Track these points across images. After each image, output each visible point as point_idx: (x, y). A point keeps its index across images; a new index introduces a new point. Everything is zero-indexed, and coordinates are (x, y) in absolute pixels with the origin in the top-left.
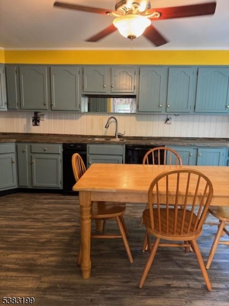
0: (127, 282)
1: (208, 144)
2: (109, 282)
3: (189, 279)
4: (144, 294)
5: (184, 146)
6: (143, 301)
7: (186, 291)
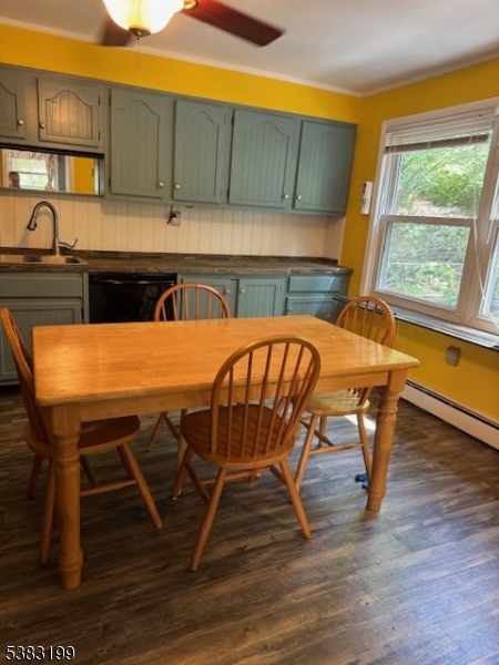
0: (163, 568)
1: (257, 270)
2: (127, 580)
3: (271, 528)
4: (204, 579)
5: (214, 274)
6: (206, 592)
7: (273, 550)
